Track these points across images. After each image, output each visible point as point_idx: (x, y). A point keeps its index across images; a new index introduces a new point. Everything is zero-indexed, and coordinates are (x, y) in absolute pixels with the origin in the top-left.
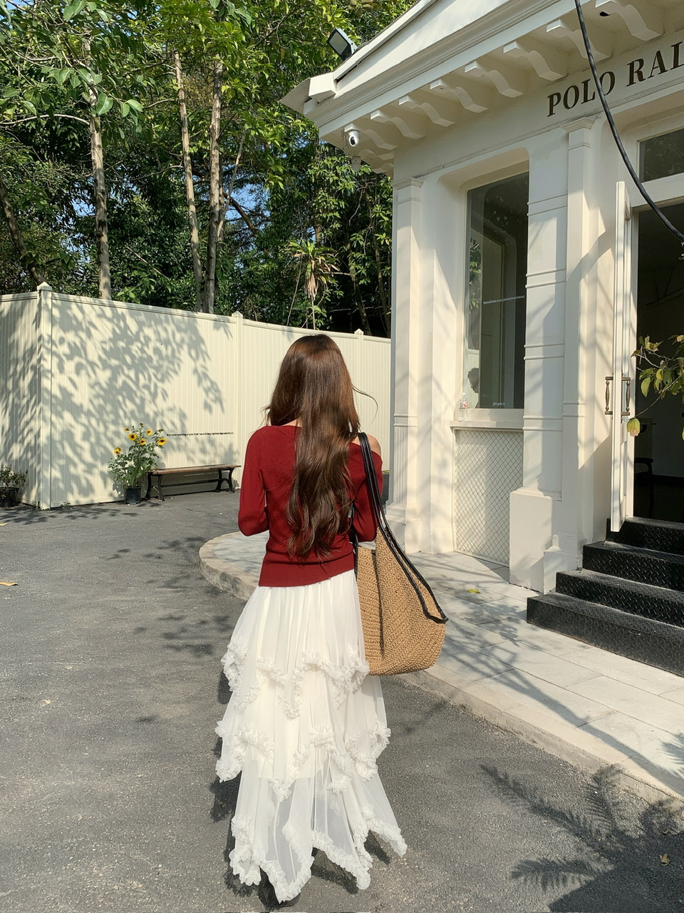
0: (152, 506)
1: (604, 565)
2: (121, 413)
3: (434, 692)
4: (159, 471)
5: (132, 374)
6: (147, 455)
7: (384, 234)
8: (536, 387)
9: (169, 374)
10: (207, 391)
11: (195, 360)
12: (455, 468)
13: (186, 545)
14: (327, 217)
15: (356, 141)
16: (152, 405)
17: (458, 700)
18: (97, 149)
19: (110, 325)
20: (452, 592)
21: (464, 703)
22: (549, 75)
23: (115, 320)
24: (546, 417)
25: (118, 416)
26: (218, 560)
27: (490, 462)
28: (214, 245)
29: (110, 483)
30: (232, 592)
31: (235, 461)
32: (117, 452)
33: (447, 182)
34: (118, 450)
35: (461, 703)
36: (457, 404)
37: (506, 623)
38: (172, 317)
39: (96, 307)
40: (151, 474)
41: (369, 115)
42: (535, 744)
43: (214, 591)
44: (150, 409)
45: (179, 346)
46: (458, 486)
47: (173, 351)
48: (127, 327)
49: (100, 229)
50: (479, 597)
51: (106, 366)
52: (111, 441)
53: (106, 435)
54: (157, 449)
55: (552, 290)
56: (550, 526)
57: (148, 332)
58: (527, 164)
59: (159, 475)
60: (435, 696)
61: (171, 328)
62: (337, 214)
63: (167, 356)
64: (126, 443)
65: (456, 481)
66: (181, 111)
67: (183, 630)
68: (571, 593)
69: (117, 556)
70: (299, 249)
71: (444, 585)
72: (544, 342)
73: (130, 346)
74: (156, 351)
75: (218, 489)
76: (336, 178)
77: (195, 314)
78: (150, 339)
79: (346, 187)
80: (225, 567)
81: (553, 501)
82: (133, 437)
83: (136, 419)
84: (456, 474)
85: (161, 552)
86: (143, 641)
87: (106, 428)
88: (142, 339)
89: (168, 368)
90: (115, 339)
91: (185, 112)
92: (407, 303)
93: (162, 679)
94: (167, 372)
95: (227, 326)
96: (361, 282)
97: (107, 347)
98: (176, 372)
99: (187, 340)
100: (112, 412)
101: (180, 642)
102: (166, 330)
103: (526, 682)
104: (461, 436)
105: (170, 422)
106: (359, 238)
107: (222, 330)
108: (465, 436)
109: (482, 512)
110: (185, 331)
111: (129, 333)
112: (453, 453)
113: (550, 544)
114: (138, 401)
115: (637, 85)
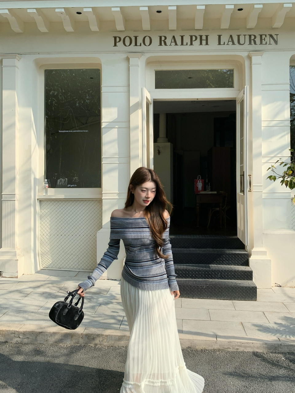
12: (40, 222)
104: (44, 204)
108: (47, 204)
112: (39, 214)
115: (163, 47)
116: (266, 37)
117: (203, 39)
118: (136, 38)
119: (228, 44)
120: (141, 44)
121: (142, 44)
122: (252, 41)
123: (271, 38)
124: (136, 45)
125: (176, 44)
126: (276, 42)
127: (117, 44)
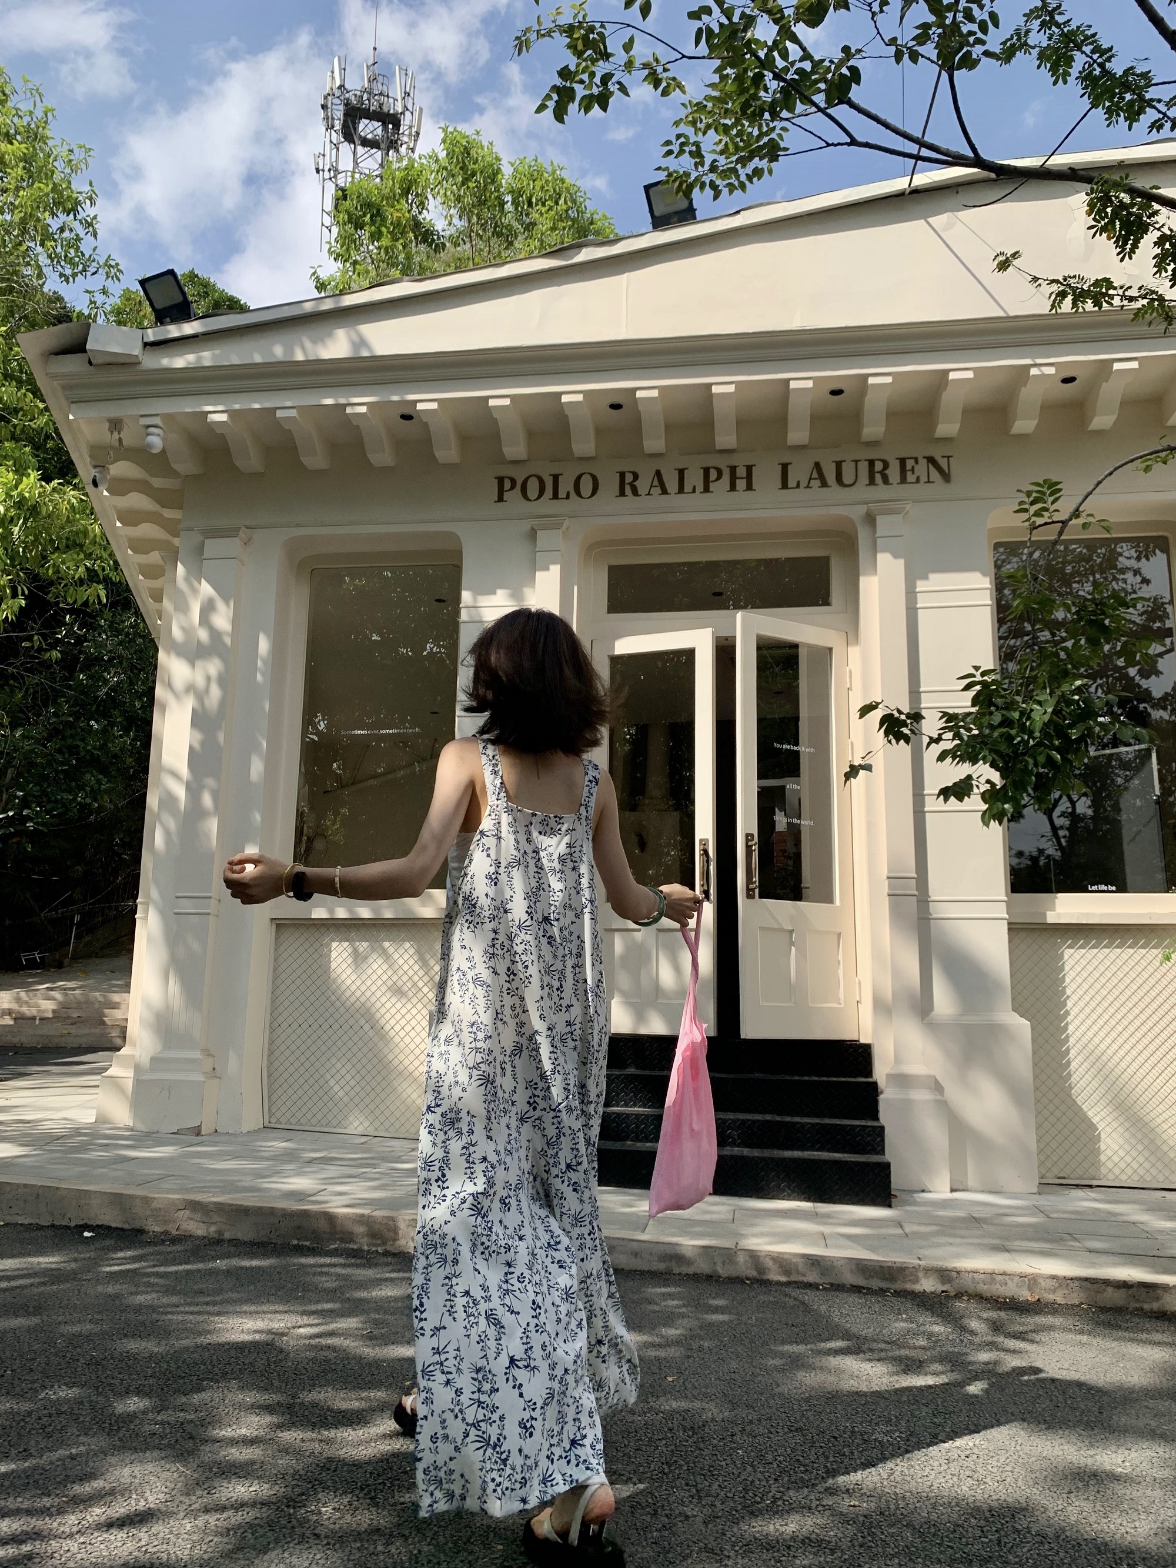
22: (515, 452)
41: (207, 414)
46: (276, 1018)
58: (459, 554)
104: (287, 934)
108: (292, 932)
112: (271, 964)
115: (630, 498)
116: (917, 462)
117: (738, 474)
118: (556, 478)
119: (808, 487)
120: (568, 494)
121: (573, 494)
122: (878, 477)
123: (931, 467)
124: (555, 496)
125: (664, 492)
126: (946, 477)
127: (506, 496)
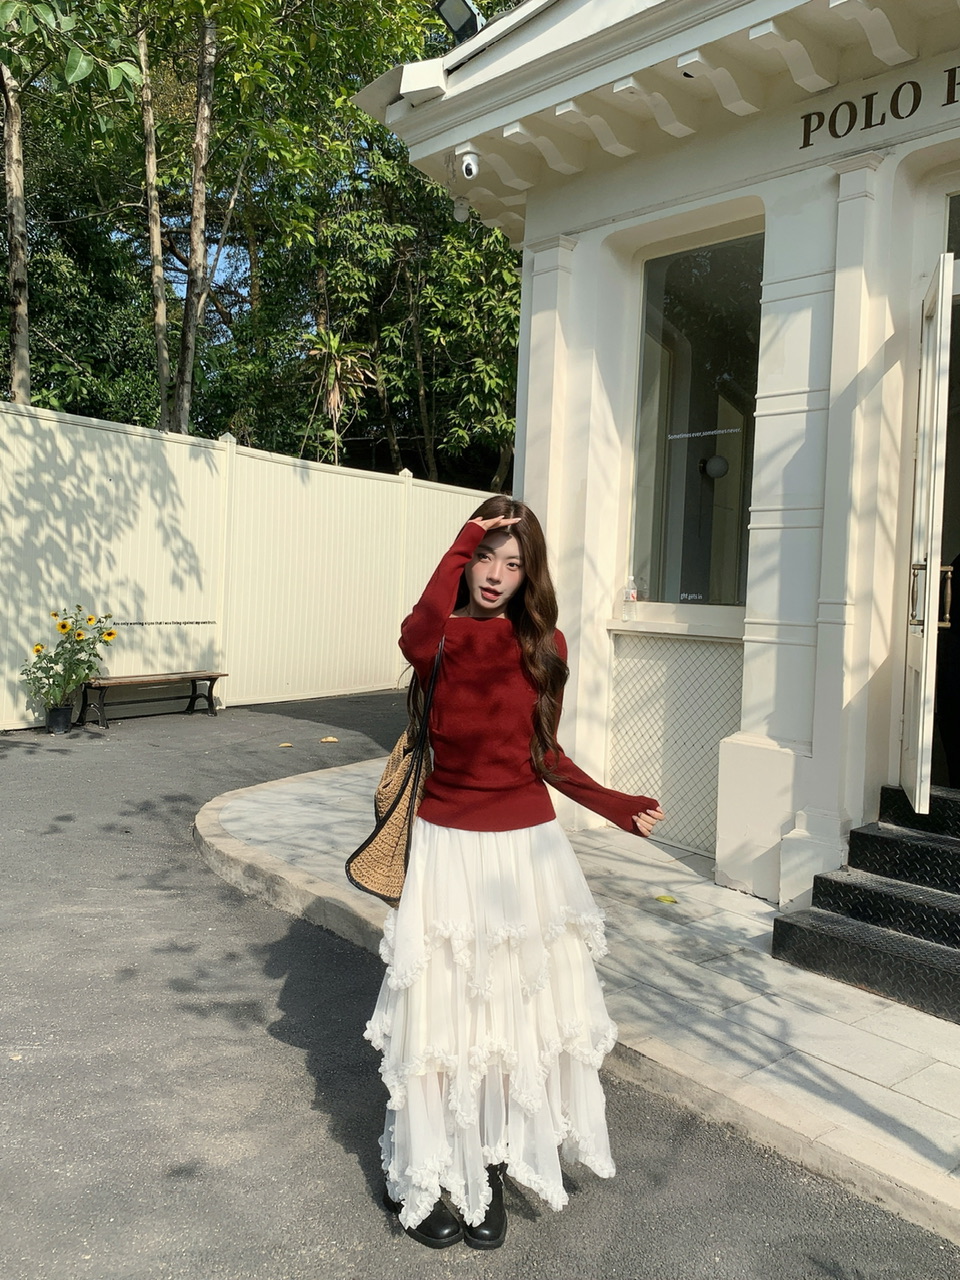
0: (91, 738)
1: (886, 862)
2: (43, 587)
3: (670, 1096)
4: (101, 682)
5: (61, 525)
6: (83, 656)
7: (439, 329)
8: (767, 574)
9: (120, 527)
10: (177, 556)
11: (161, 506)
12: (612, 695)
13: (164, 808)
14: (349, 299)
15: (475, 170)
16: (93, 574)
17: (720, 1115)
18: (14, 166)
19: (29, 446)
20: (632, 901)
21: (732, 1120)
22: (810, 80)
23: (38, 440)
24: (784, 622)
25: (37, 592)
26: (233, 841)
27: (675, 688)
28: (193, 330)
29: (23, 699)
30: (266, 897)
31: (217, 667)
32: (38, 651)
33: (616, 245)
34: (39, 647)
35: (726, 1120)
36: (619, 594)
37: (740, 958)
38: (127, 439)
39: (9, 417)
40: (89, 686)
41: (501, 129)
42: (880, 1204)
43: (232, 896)
44: (87, 582)
45: (137, 483)
46: (616, 724)
47: (127, 490)
48: (56, 450)
49: (17, 293)
50: (680, 909)
51: (20, 510)
52: (25, 632)
53: (17, 622)
54: (99, 647)
55: (800, 423)
56: (788, 798)
57: (90, 459)
58: (761, 220)
59: (101, 688)
60: (673, 1103)
61: (125, 454)
62: (364, 295)
63: (117, 498)
64: (49, 636)
65: (612, 715)
66: (145, 119)
67: (203, 974)
68: (839, 908)
69: (55, 830)
70: (318, 343)
71: (616, 887)
72: (783, 504)
73: (61, 483)
74: (101, 489)
75: (190, 710)
76: (363, 242)
77: (164, 435)
78: (91, 471)
79: (379, 256)
80: (251, 854)
81: (798, 759)
82: (64, 626)
83: (66, 597)
84: (613, 704)
85: (126, 821)
86: (137, 997)
87: (19, 611)
88: (79, 472)
89: (117, 517)
90: (37, 468)
91: (152, 121)
92: (545, 433)
93: (191, 1076)
94: (117, 524)
95: (210, 453)
96: (396, 399)
97: (24, 482)
98: (130, 524)
99: (148, 475)
100: (29, 585)
101: (203, 999)
102: (117, 459)
103: (826, 1078)
104: (624, 644)
105: (118, 603)
106: (393, 334)
107: (202, 460)
108: (631, 645)
109: (657, 766)
110: (147, 461)
111: (59, 461)
112: (610, 672)
113: (790, 824)
114: (69, 568)
120: (883, 117)
121: (889, 115)
124: (868, 124)
127: (813, 136)
